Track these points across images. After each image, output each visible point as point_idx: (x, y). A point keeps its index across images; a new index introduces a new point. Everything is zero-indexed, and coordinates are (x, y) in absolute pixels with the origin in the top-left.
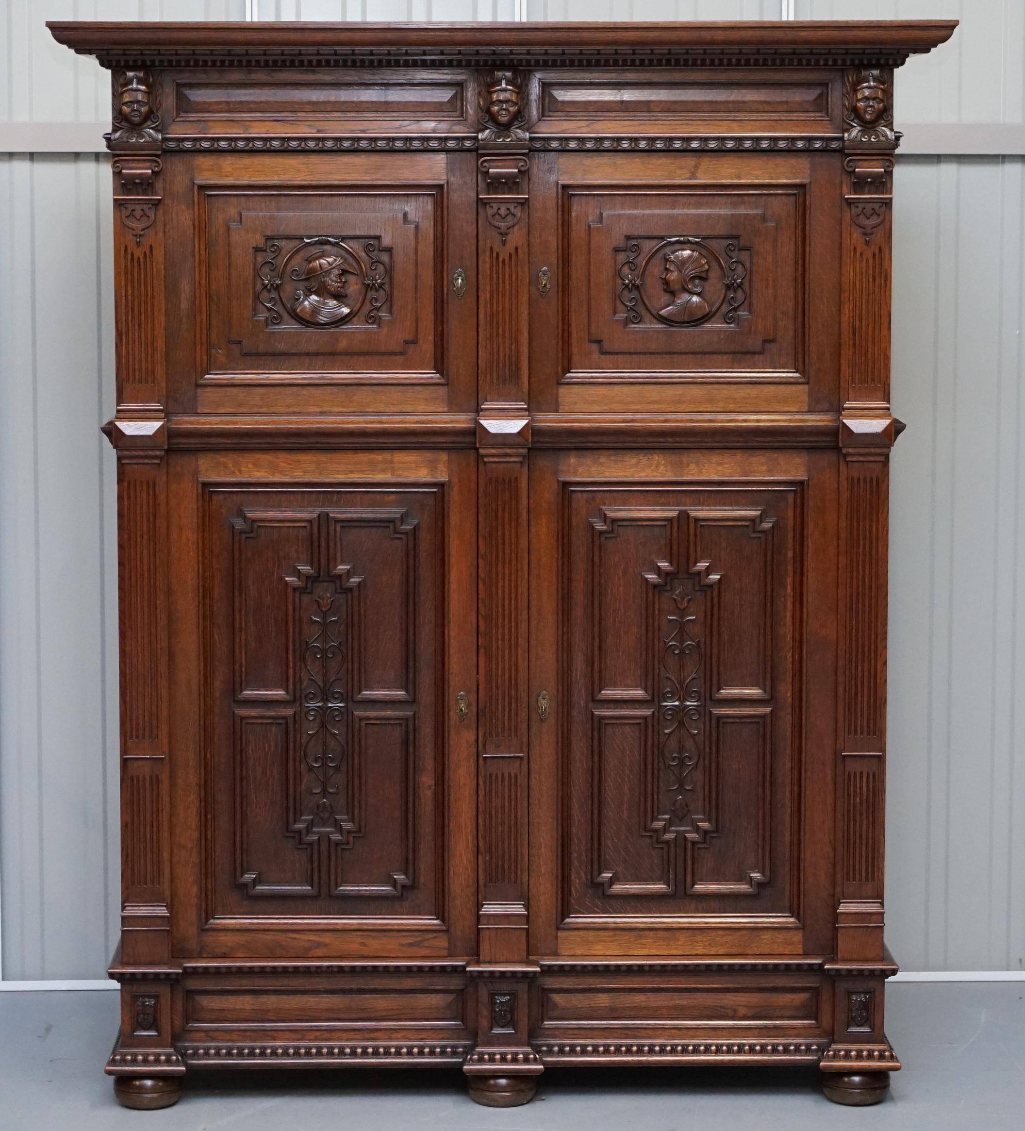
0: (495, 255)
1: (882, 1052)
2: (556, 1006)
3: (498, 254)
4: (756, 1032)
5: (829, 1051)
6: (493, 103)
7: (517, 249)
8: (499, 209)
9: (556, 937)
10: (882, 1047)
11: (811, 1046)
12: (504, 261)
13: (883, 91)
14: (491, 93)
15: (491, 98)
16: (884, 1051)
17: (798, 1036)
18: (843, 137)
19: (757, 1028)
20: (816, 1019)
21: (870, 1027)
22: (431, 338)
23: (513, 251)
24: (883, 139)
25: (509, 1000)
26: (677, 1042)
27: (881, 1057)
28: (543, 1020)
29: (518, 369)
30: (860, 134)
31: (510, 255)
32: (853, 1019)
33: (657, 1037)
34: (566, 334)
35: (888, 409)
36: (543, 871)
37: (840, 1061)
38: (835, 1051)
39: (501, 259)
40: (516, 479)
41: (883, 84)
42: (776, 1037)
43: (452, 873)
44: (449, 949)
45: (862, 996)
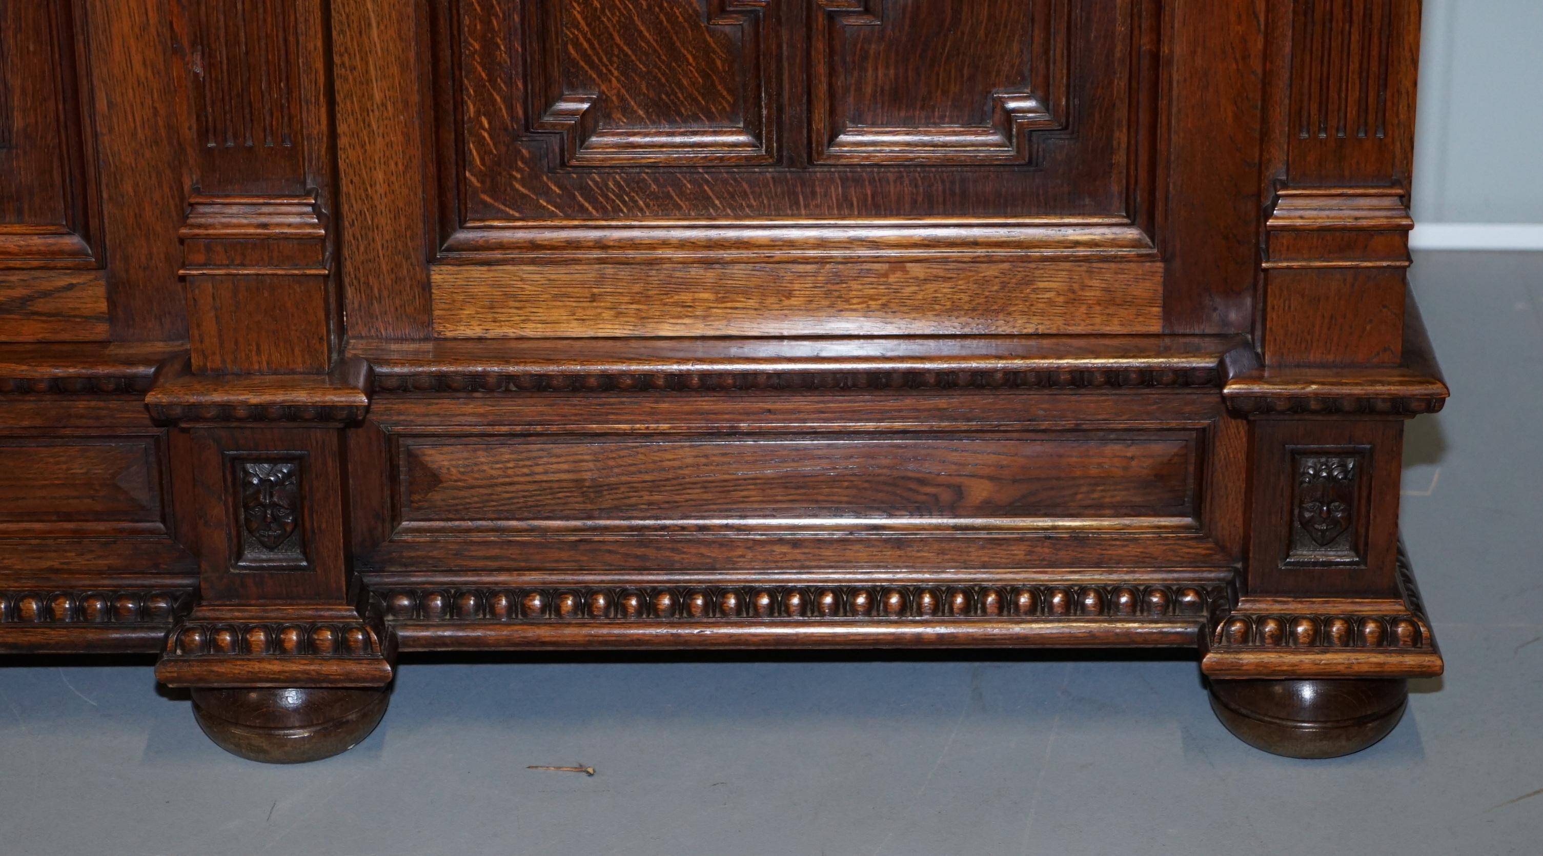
1: (1386, 624)
2: (434, 479)
4: (1019, 552)
5: (1231, 621)
9: (426, 286)
10: (1389, 607)
11: (1182, 592)
16: (1395, 621)
17: (1141, 562)
19: (1023, 538)
20: (1197, 513)
21: (1355, 548)
25: (288, 476)
26: (791, 577)
27: (1386, 639)
28: (396, 517)
32: (1307, 524)
33: (734, 566)
36: (378, 96)
37: (1262, 649)
38: (1247, 620)
42: (1075, 564)
43: (102, 104)
44: (111, 318)
45: (1335, 461)
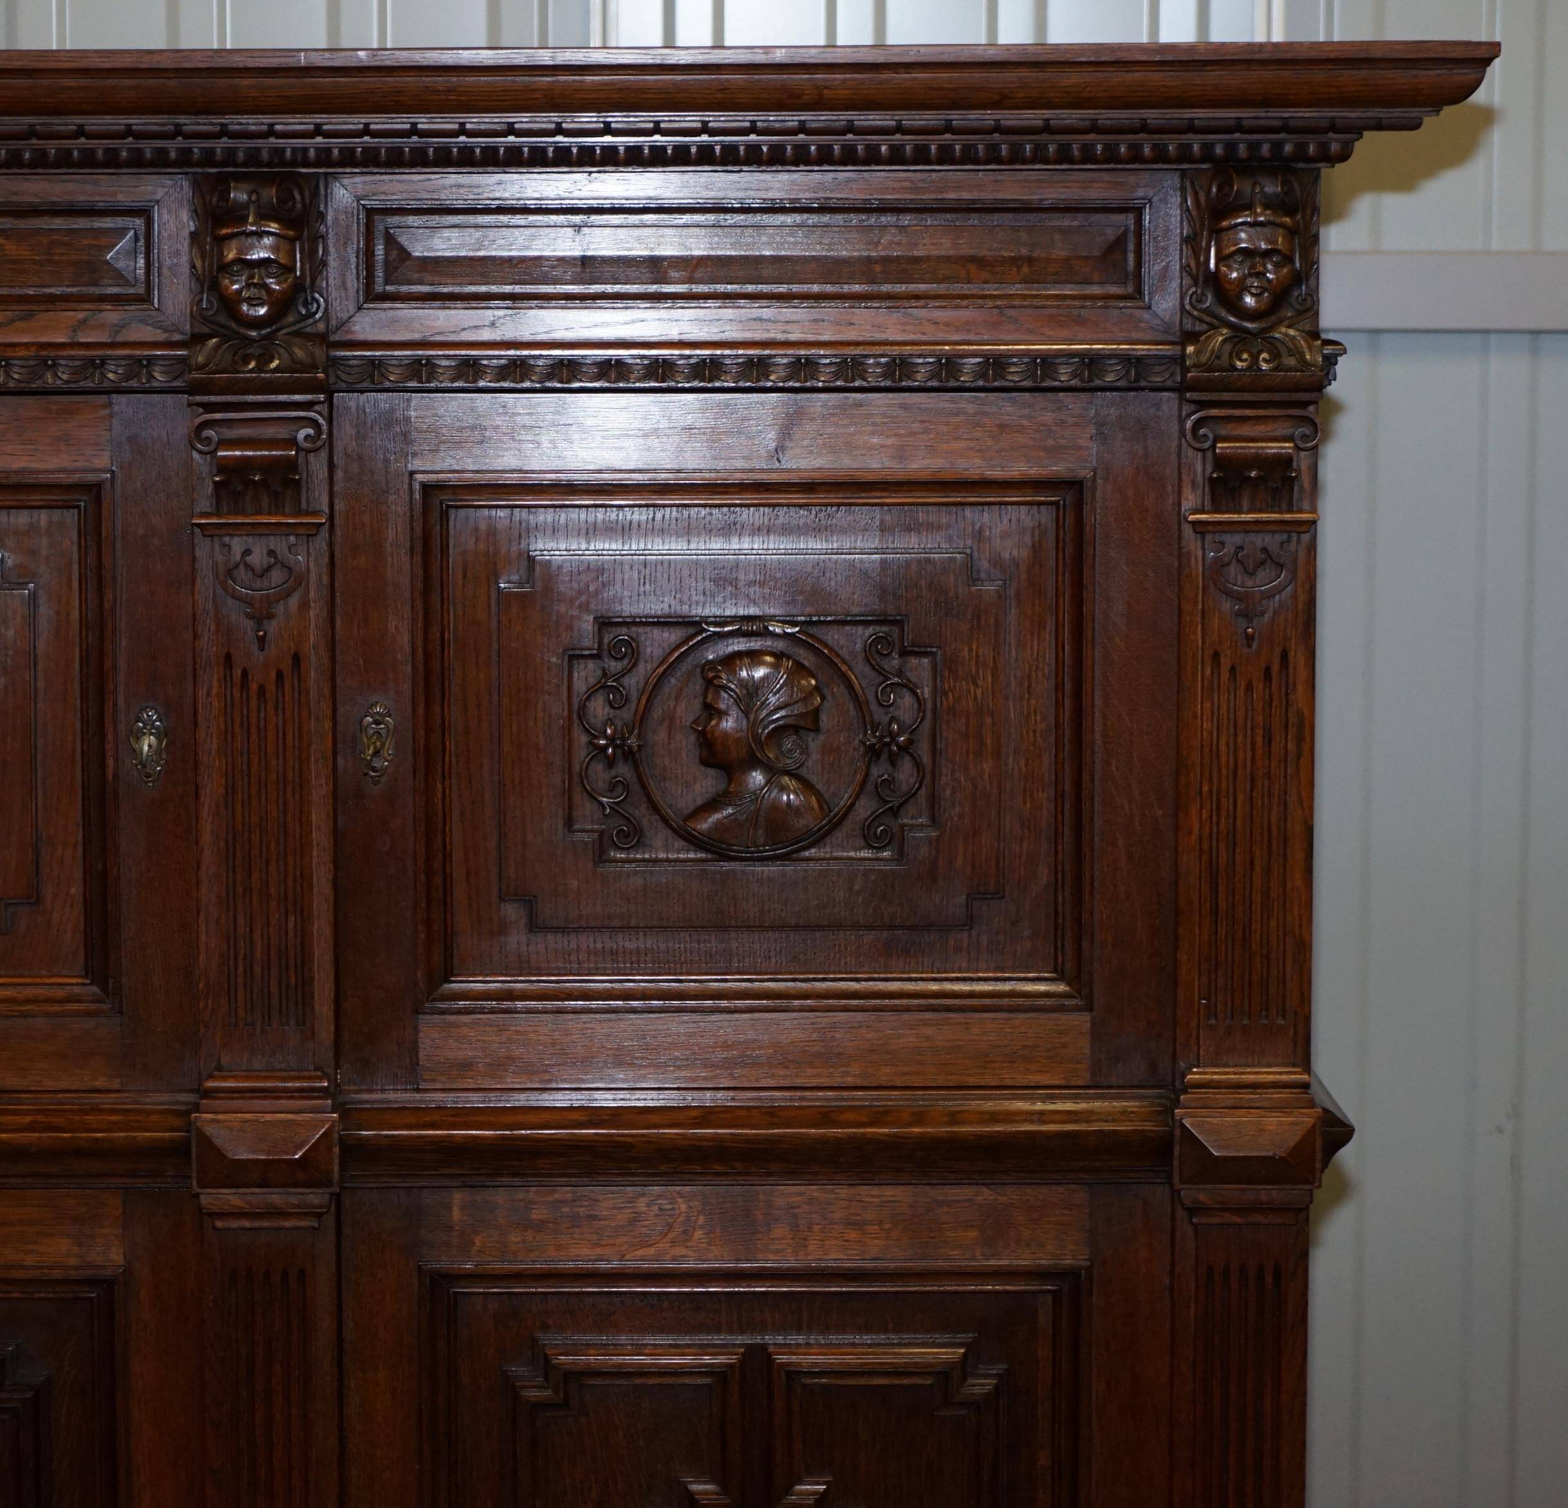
0: (238, 673)
3: (245, 673)
6: (225, 268)
7: (296, 659)
8: (247, 552)
12: (262, 689)
13: (1292, 232)
14: (221, 241)
15: (221, 255)
18: (1183, 356)
22: (75, 890)
23: (286, 665)
24: (1291, 361)
29: (306, 983)
30: (1228, 347)
31: (280, 674)
34: (438, 880)
35: (1306, 1086)
39: (254, 686)
40: (302, 1273)
41: (1291, 213)
